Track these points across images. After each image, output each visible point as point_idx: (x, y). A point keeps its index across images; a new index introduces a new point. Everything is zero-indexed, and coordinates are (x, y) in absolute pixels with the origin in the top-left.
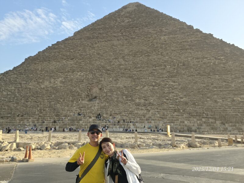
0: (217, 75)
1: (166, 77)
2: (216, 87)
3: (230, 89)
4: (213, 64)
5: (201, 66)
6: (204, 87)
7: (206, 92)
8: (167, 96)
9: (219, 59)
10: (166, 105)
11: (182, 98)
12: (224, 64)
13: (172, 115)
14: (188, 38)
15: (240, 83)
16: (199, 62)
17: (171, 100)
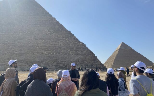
0: (44, 40)
1: (16, 39)
2: (38, 46)
3: (45, 47)
4: (46, 34)
5: (38, 34)
6: (32, 46)
7: (31, 49)
8: (9, 50)
9: (50, 32)
10: (5, 55)
11: (16, 52)
12: (51, 34)
13: (5, 61)
14: (42, 19)
15: (52, 45)
16: (39, 32)
17: (10, 52)
